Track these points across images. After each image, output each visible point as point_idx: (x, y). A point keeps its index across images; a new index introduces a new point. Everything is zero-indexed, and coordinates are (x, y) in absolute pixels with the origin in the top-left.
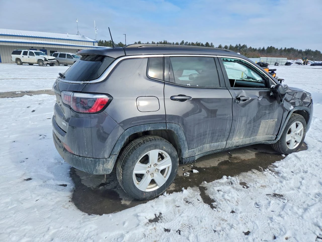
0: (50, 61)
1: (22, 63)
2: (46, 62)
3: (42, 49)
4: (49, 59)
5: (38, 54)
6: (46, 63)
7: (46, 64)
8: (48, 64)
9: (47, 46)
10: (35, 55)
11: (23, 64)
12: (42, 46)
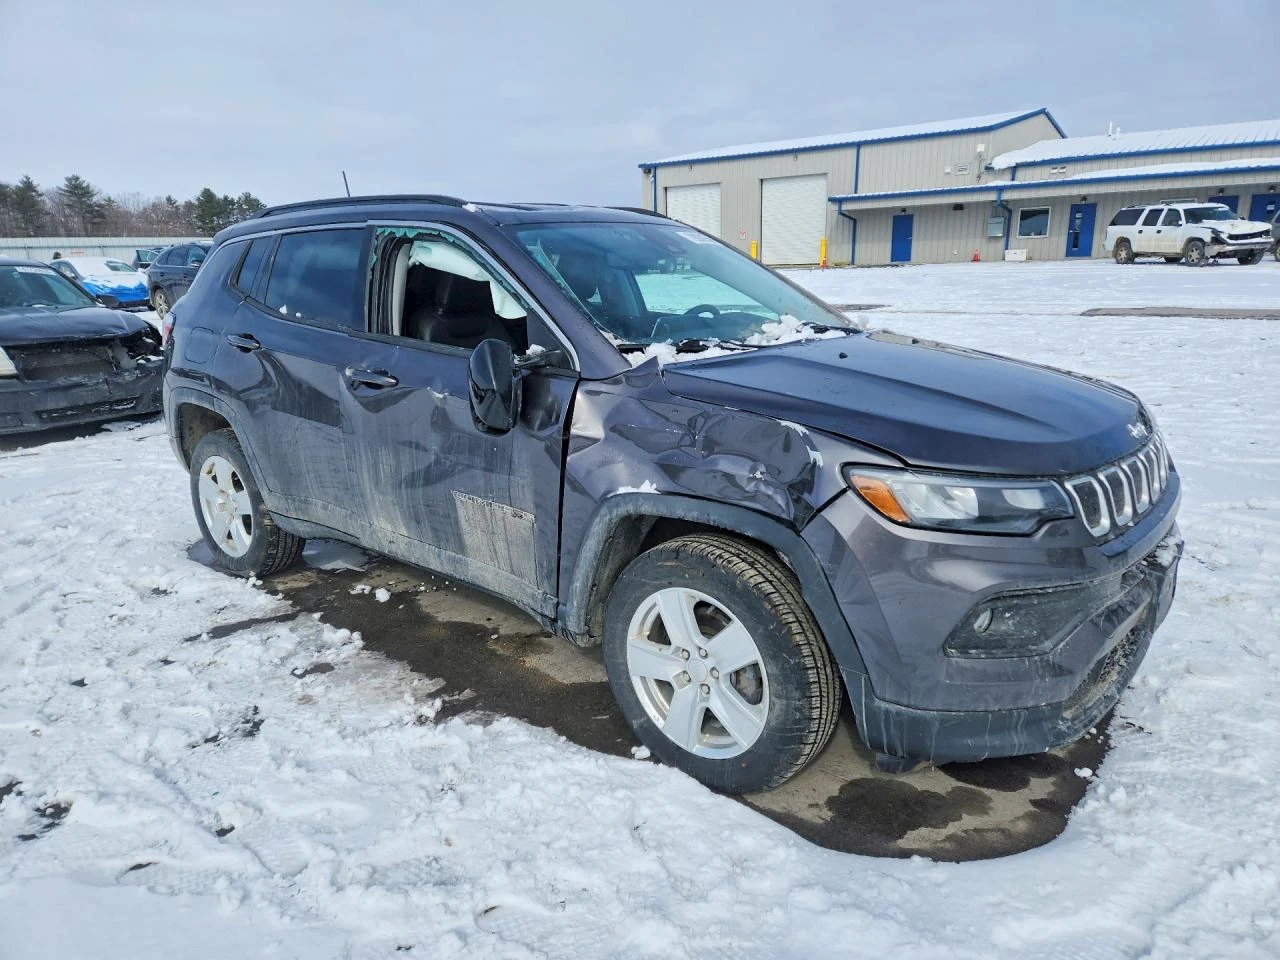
0: (1234, 245)
1: (1131, 258)
2: (1217, 249)
3: (1213, 194)
4: (1231, 237)
5: (1194, 216)
6: (1214, 254)
7: (1212, 257)
8: (1221, 255)
9: (1239, 181)
10: (1183, 221)
11: (1137, 260)
12: (1219, 182)
